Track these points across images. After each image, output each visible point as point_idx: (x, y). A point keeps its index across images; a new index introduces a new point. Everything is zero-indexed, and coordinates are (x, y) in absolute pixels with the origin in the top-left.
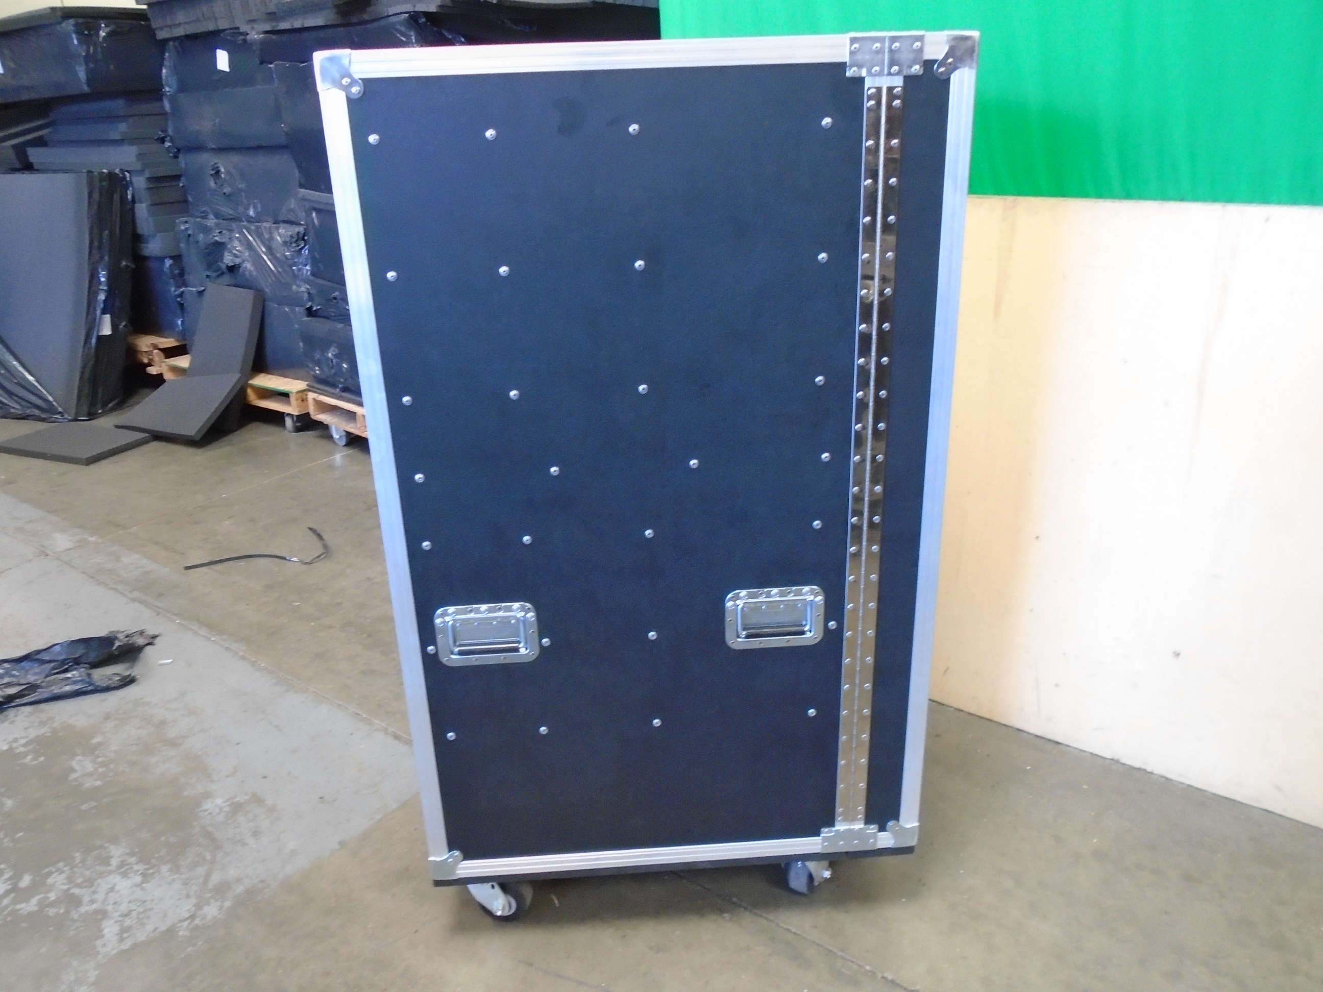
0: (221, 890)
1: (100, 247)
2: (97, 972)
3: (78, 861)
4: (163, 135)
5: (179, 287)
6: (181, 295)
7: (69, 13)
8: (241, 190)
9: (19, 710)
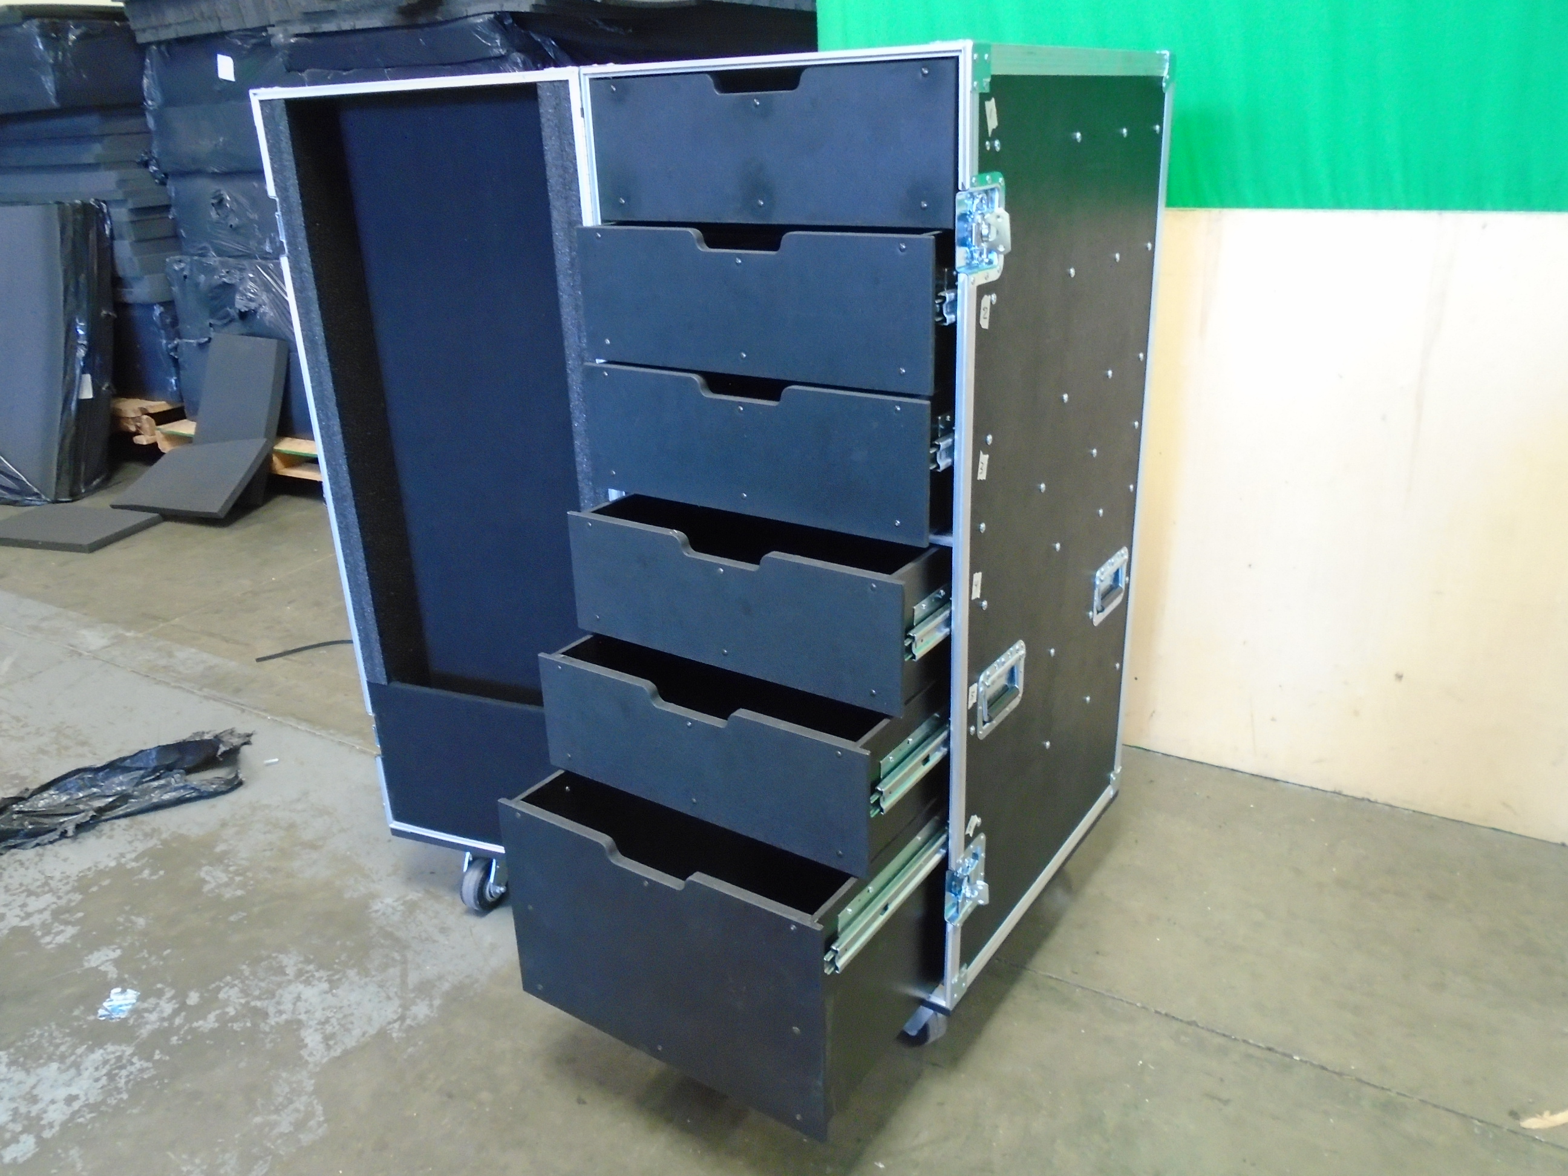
0: (425, 989)
1: (76, 294)
2: (313, 1081)
3: (247, 973)
4: (146, 158)
5: (170, 339)
6: (176, 348)
7: (30, 13)
8: (252, 221)
9: (115, 824)
